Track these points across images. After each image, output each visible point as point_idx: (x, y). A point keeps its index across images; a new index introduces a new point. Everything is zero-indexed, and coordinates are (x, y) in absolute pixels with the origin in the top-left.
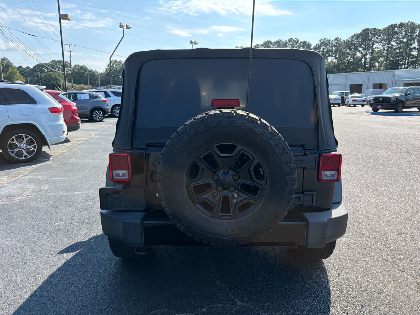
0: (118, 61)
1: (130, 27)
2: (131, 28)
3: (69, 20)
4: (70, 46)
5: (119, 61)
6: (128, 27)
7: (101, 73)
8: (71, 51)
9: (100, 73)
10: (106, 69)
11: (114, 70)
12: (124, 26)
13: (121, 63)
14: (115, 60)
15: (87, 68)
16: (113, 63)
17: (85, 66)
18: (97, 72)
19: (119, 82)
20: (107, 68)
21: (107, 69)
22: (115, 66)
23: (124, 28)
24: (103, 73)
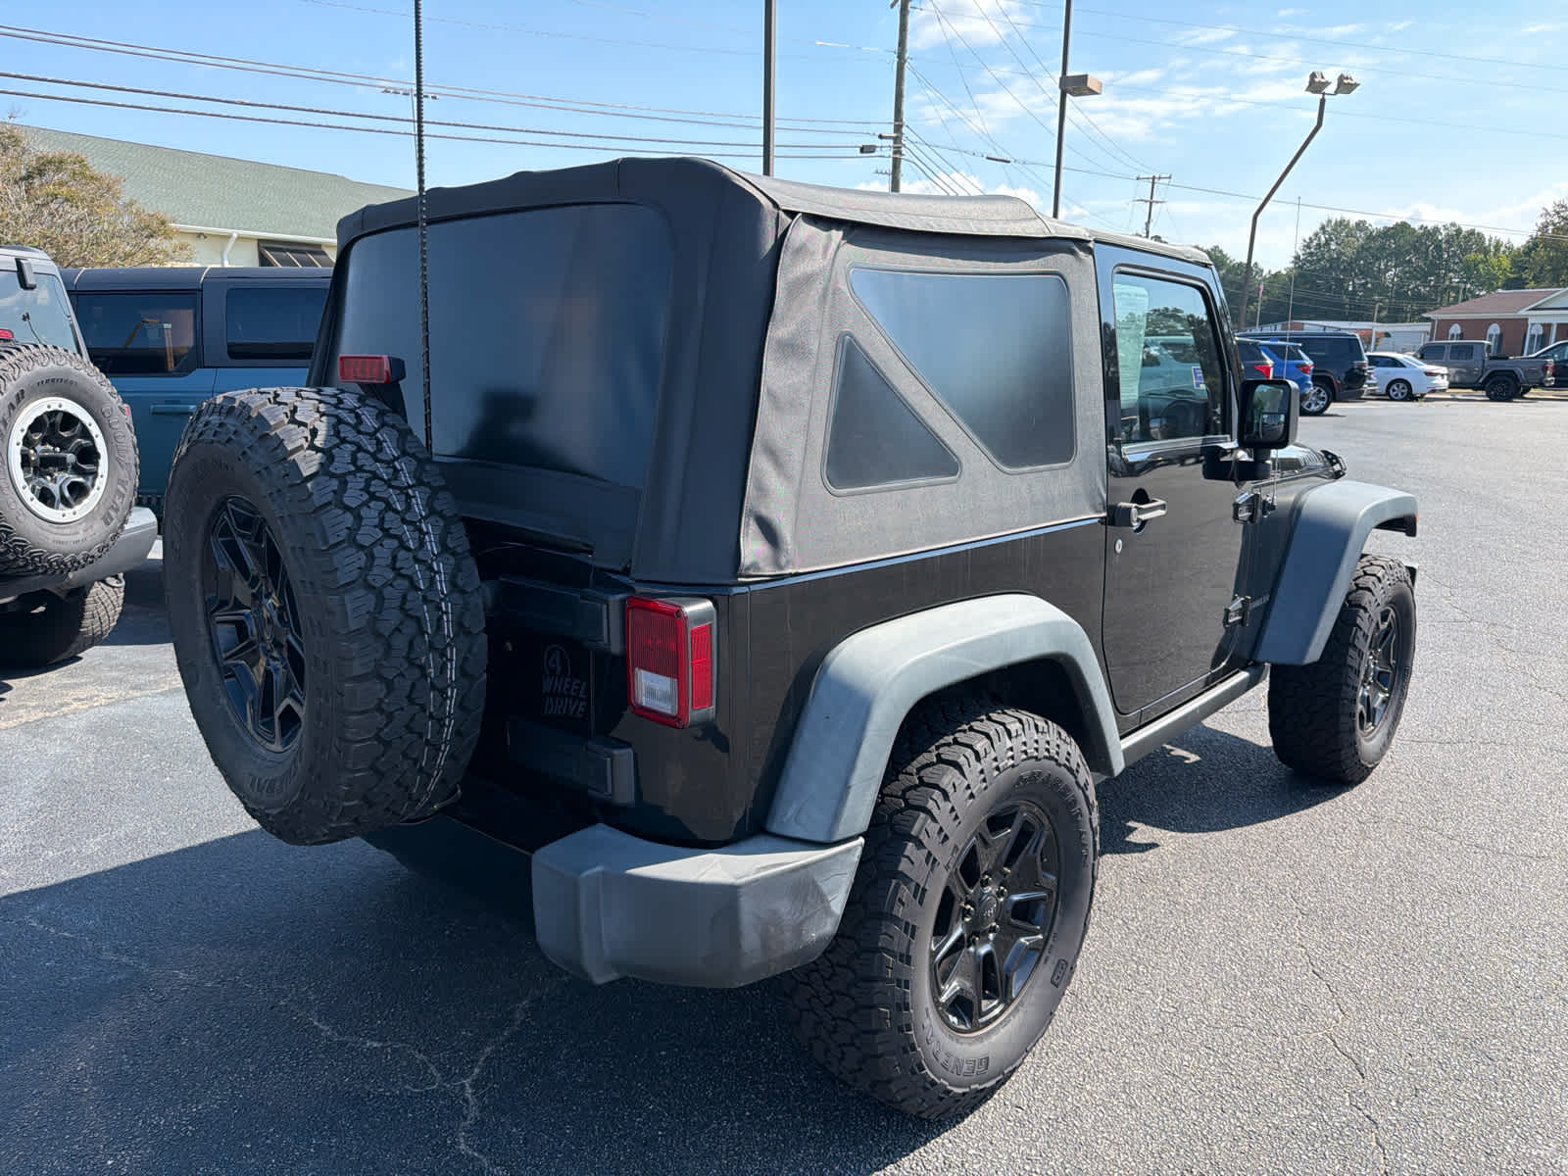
0: (1352, 223)
1: (1353, 82)
2: (1358, 88)
3: (1092, 92)
4: (1156, 180)
5: (1358, 225)
6: (1345, 86)
7: (1277, 275)
8: (1154, 199)
9: (1273, 272)
10: (1297, 258)
11: (1331, 260)
12: (1327, 84)
13: (1361, 231)
14: (1339, 220)
15: (1225, 256)
16: (1330, 235)
17: (1221, 252)
18: (1262, 271)
19: (1342, 305)
20: (1300, 253)
21: (1302, 257)
22: (1337, 244)
23: (1326, 91)
24: (1284, 272)
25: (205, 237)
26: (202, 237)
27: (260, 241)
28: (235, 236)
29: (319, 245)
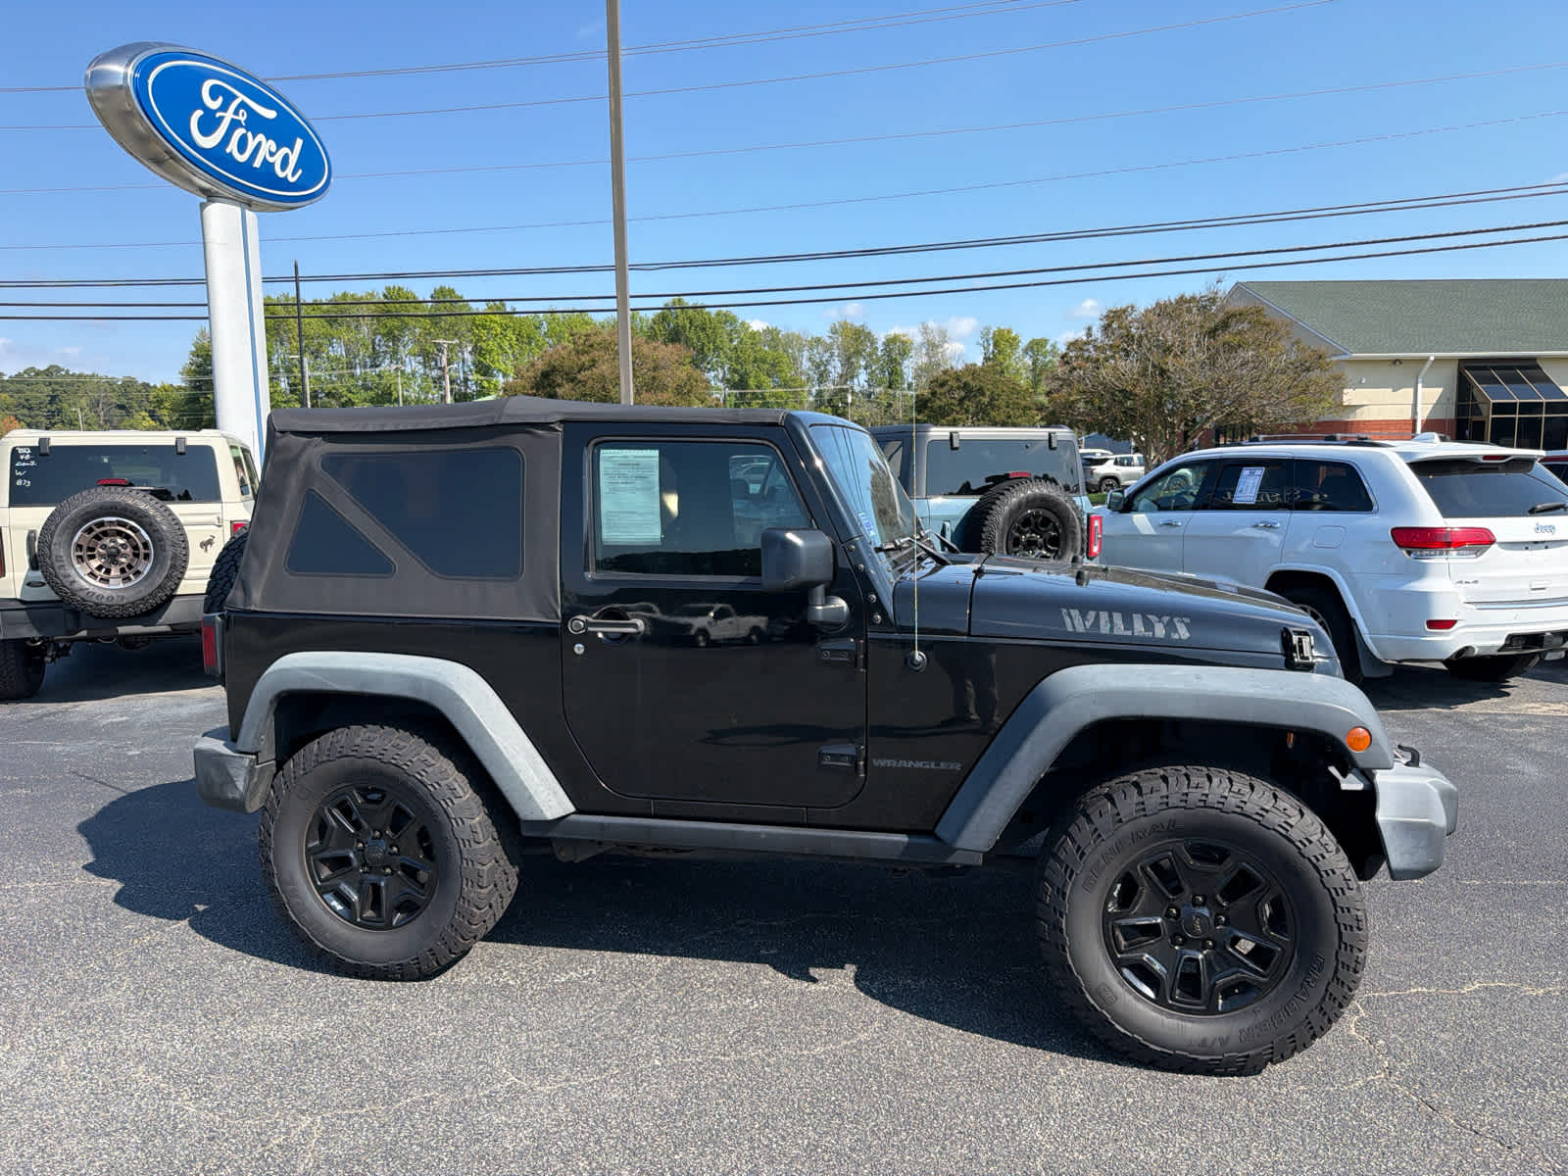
25: (1401, 363)
26: (1398, 363)
27: (1462, 361)
28: (1432, 358)
29: (1533, 359)
